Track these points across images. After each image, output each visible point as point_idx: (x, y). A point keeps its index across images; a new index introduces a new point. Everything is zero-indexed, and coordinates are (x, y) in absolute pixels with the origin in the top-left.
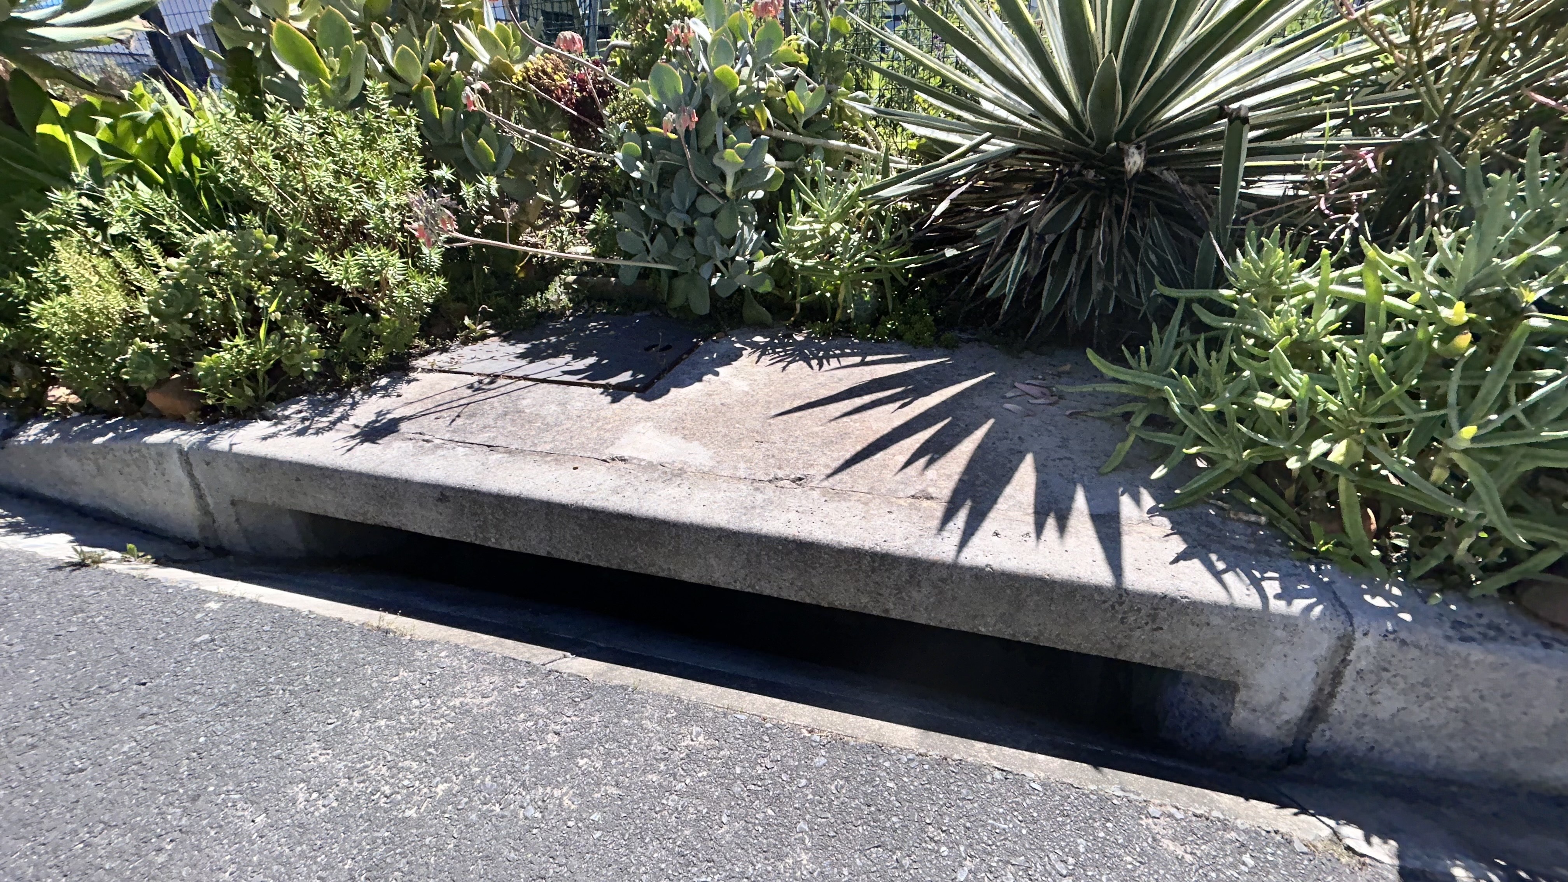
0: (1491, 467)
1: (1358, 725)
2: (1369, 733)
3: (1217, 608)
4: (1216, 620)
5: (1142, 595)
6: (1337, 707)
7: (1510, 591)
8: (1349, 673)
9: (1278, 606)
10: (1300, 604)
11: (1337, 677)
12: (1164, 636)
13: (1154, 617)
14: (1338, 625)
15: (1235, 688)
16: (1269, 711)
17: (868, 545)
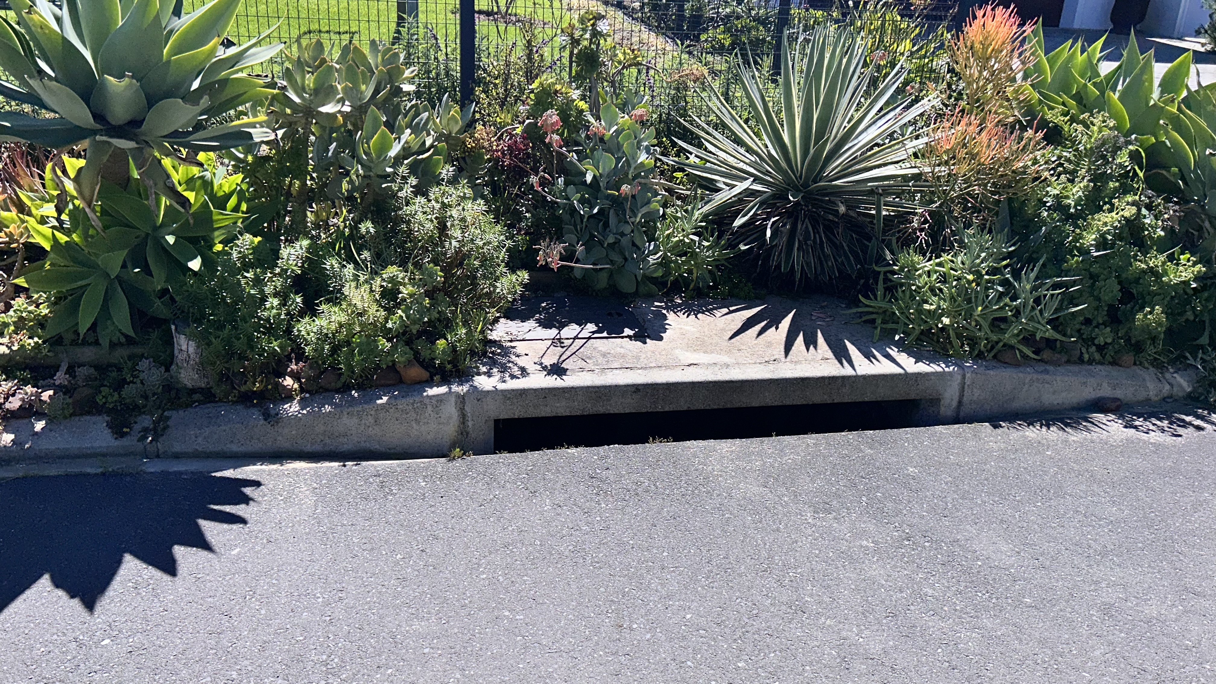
0: (984, 319)
1: (971, 404)
2: (974, 406)
3: (932, 373)
4: (933, 377)
5: (912, 374)
6: (965, 399)
7: (995, 357)
8: (966, 386)
9: (947, 369)
10: (951, 368)
11: (963, 388)
12: (920, 387)
13: (916, 381)
14: (961, 372)
15: (938, 400)
16: (950, 405)
17: (826, 375)
